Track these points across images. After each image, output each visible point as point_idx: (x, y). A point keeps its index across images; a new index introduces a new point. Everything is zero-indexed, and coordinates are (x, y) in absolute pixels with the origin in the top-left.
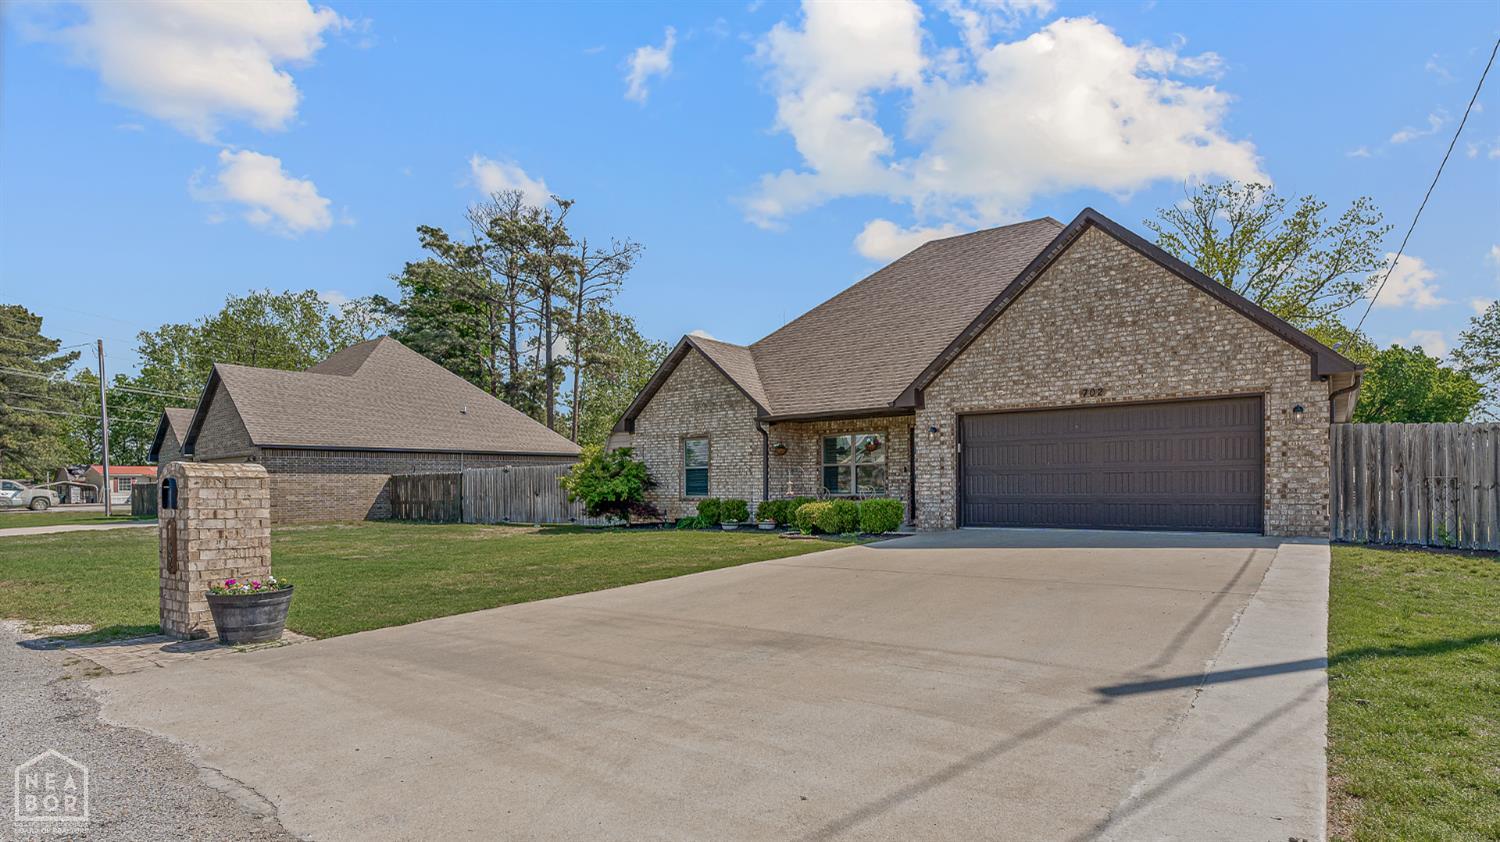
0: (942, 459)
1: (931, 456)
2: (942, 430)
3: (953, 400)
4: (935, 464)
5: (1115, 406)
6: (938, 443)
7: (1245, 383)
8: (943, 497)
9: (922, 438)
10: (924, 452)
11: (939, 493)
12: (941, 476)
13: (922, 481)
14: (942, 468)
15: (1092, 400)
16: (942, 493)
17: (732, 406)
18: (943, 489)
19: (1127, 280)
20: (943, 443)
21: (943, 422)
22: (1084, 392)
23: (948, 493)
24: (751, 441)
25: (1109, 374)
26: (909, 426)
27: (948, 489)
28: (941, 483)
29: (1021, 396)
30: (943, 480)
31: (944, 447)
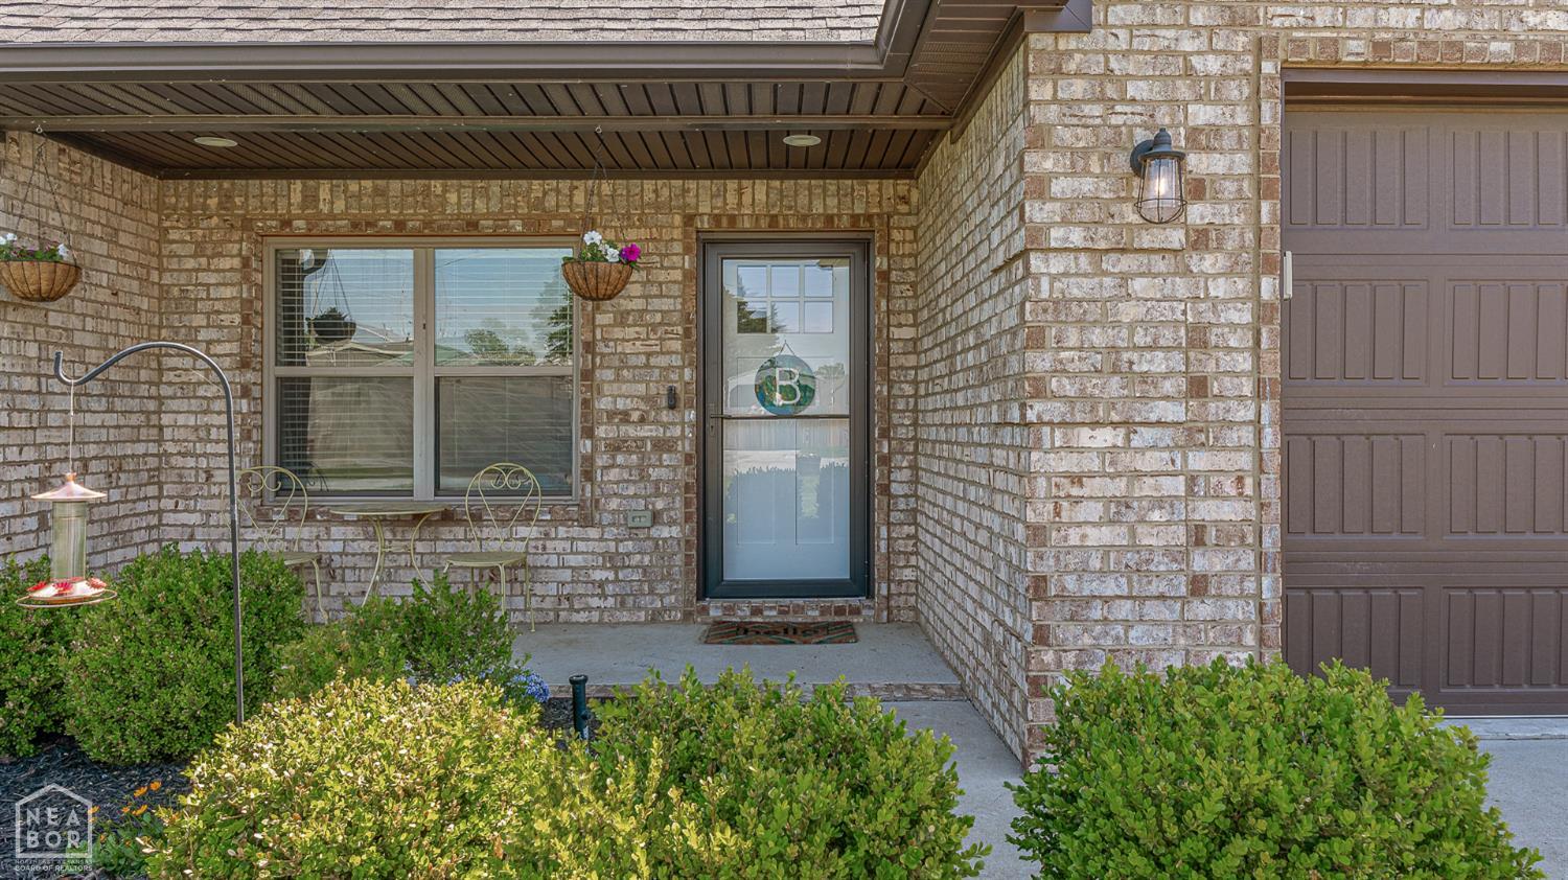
0: (1198, 338)
1: (1129, 312)
2: (1197, 163)
4: (1157, 363)
6: (1176, 237)
8: (1200, 563)
9: (1076, 201)
10: (1077, 289)
11: (1179, 535)
12: (1193, 435)
13: (1068, 463)
14: (1198, 387)
16: (1198, 535)
18: (1206, 511)
20: (1200, 240)
21: (1202, 114)
23: (1229, 536)
27: (1230, 511)
28: (1192, 480)
30: (1199, 461)
31: (1208, 263)
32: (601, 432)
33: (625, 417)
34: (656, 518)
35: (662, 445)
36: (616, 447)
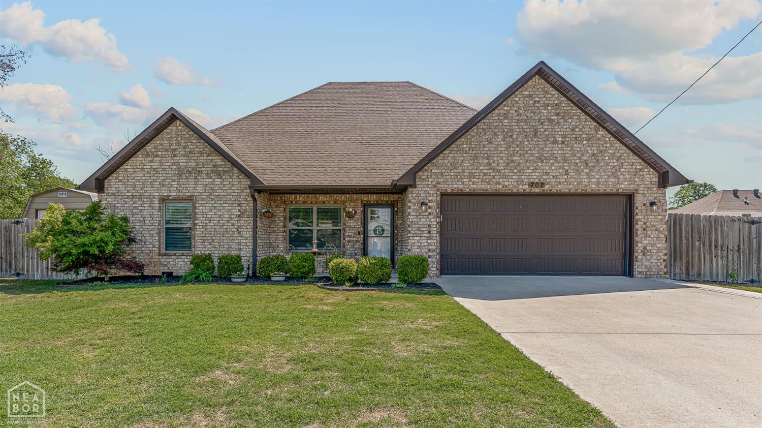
0: (429, 226)
1: (421, 223)
2: (430, 204)
3: (438, 183)
4: (424, 229)
5: (550, 195)
6: (427, 214)
7: (625, 186)
8: (429, 254)
9: (414, 209)
10: (415, 220)
11: (427, 250)
12: (428, 238)
13: (413, 241)
14: (429, 232)
15: (537, 190)
16: (429, 250)
17: (219, 175)
18: (430, 247)
19: (558, 114)
20: (430, 214)
21: (430, 198)
22: (532, 185)
23: (433, 251)
24: (239, 205)
25: (547, 174)
26: (362, 202)
27: (433, 247)
28: (429, 244)
29: (489, 183)
30: (429, 241)
31: (431, 217)
32: (346, 239)
33: (351, 236)
34: (356, 254)
35: (357, 241)
36: (349, 242)
